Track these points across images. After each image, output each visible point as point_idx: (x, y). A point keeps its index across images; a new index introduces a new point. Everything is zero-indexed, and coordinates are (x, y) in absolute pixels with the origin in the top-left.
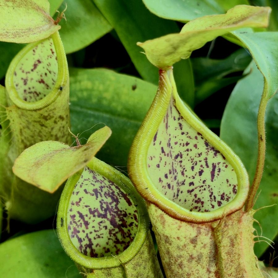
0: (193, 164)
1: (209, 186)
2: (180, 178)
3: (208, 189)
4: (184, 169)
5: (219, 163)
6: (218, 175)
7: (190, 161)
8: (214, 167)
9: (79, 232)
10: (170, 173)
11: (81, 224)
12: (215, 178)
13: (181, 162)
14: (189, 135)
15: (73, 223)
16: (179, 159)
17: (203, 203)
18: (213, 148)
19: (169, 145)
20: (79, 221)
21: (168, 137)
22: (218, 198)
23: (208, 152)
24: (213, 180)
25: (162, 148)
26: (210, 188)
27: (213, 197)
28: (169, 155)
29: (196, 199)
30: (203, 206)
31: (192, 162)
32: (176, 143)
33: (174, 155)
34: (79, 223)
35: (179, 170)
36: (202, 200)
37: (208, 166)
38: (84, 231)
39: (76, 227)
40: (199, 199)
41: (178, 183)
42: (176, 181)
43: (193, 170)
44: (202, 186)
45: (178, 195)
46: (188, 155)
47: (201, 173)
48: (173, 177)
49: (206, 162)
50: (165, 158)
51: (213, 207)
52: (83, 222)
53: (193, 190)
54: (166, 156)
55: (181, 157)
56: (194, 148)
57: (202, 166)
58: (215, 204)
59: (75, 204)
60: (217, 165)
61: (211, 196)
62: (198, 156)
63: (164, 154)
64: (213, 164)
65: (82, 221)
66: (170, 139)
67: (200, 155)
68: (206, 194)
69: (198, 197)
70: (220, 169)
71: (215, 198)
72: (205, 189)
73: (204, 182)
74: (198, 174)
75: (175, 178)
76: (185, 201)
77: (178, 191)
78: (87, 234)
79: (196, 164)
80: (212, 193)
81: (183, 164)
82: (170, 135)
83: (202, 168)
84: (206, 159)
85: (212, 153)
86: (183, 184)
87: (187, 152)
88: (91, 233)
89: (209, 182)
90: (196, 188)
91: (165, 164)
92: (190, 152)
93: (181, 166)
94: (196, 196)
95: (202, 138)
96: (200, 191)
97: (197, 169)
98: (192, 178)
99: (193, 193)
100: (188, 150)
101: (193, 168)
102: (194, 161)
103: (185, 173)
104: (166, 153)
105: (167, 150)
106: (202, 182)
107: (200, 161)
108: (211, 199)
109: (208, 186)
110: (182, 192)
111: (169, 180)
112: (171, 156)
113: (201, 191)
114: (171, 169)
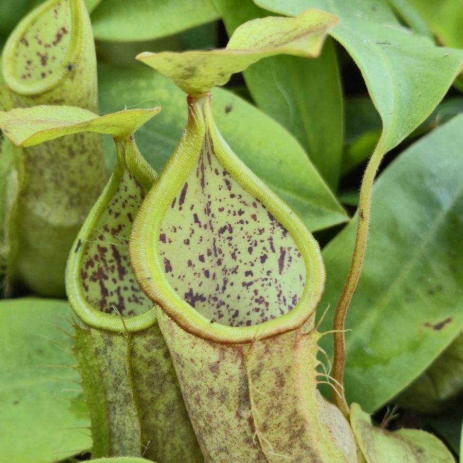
0: (251, 244)
1: (276, 280)
2: (228, 262)
3: (275, 285)
4: (236, 250)
5: (289, 249)
6: (289, 266)
7: (246, 239)
8: (283, 253)
10: (209, 254)
12: (285, 270)
13: (230, 238)
14: (243, 199)
16: (227, 234)
17: (267, 304)
18: (280, 225)
19: (208, 211)
21: (207, 200)
22: (289, 302)
23: (274, 228)
24: (282, 272)
25: (195, 216)
26: (278, 283)
27: (282, 298)
28: (209, 227)
29: (258, 297)
30: (267, 310)
31: (249, 241)
32: (221, 210)
33: (217, 228)
35: (227, 250)
36: (267, 300)
37: (274, 251)
40: (261, 297)
41: (225, 270)
42: (221, 267)
43: (251, 254)
44: (266, 279)
45: (224, 288)
46: (242, 229)
47: (263, 259)
48: (216, 260)
49: (271, 244)
50: (199, 232)
51: (282, 312)
53: (251, 284)
54: (203, 228)
55: (231, 231)
56: (253, 220)
57: (264, 249)
58: (285, 309)
60: (287, 251)
61: (279, 296)
62: (258, 232)
63: (197, 224)
64: (281, 248)
66: (210, 203)
67: (261, 231)
68: (273, 292)
69: (260, 294)
70: (291, 258)
71: (285, 300)
72: (270, 284)
73: (269, 273)
74: (259, 260)
75: (219, 262)
76: (239, 298)
77: (225, 282)
79: (256, 245)
80: (281, 292)
81: (233, 242)
82: (209, 197)
83: (265, 252)
84: (271, 239)
85: (279, 231)
86: (235, 271)
87: (240, 225)
89: (275, 274)
90: (256, 281)
91: (201, 241)
92: (245, 226)
93: (230, 245)
94: (256, 292)
95: (264, 207)
96: (263, 285)
97: (258, 252)
98: (249, 264)
99: (252, 288)
100: (241, 222)
101: (250, 250)
102: (252, 239)
103: (238, 257)
104: (203, 224)
105: (203, 219)
106: (265, 272)
107: (262, 241)
108: (280, 300)
109: (274, 281)
110: (232, 284)
111: (207, 265)
112: (212, 228)
113: (265, 286)
114: (211, 248)
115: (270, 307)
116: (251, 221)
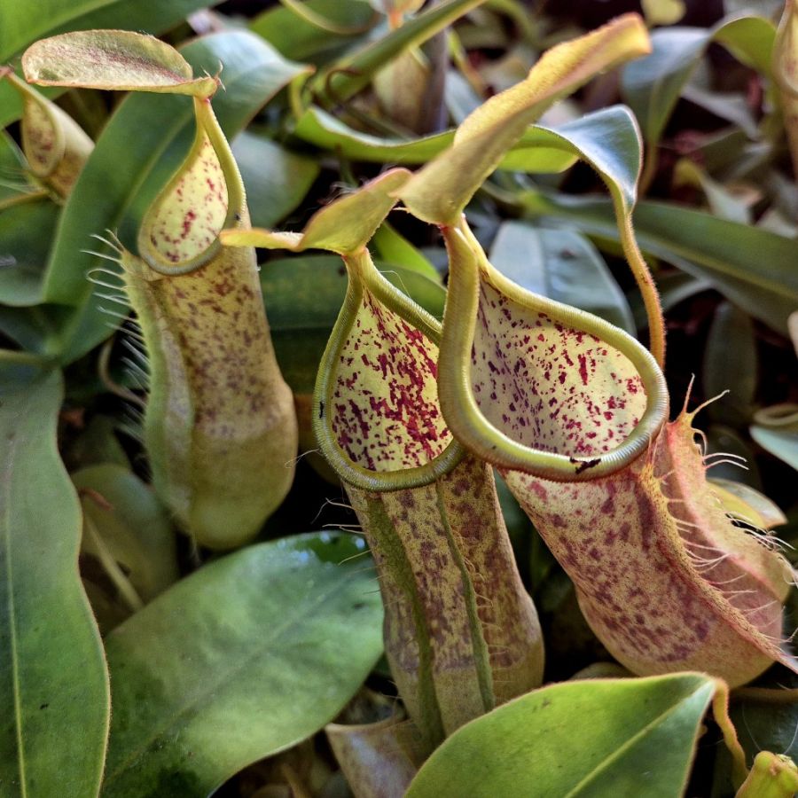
0: (546, 369)
1: (582, 394)
2: (533, 401)
3: (583, 399)
4: (534, 383)
5: (589, 352)
6: (593, 371)
7: (540, 365)
8: (582, 360)
9: (351, 441)
10: (516, 399)
11: (355, 425)
12: (589, 378)
13: (526, 373)
14: (525, 323)
15: (340, 421)
16: (522, 370)
17: (579, 424)
18: (572, 331)
19: (499, 353)
20: (352, 419)
21: (492, 341)
22: (604, 408)
23: (566, 339)
24: (587, 382)
25: (490, 364)
26: (585, 396)
27: (593, 410)
28: (506, 371)
29: (568, 422)
30: (581, 430)
31: (543, 366)
32: (509, 346)
33: (512, 367)
34: (351, 424)
35: (527, 387)
36: (577, 420)
37: (571, 364)
38: (359, 442)
39: (347, 430)
40: (571, 420)
41: (533, 411)
42: (529, 409)
43: (548, 379)
44: (571, 398)
45: (539, 430)
46: (533, 357)
47: (562, 378)
48: (523, 403)
49: (567, 357)
50: (500, 379)
51: (598, 424)
52: (358, 424)
53: (558, 411)
54: (501, 374)
55: (524, 366)
56: (540, 341)
57: (560, 366)
58: (601, 418)
59: (345, 384)
60: (587, 356)
61: (589, 409)
62: (550, 352)
63: (495, 372)
64: (579, 356)
65: (356, 421)
66: (497, 342)
67: (552, 350)
68: (581, 408)
69: (569, 417)
70: (593, 361)
71: (597, 409)
72: (576, 402)
73: (572, 390)
74: (558, 383)
75: (527, 405)
76: (552, 433)
77: (537, 422)
78: (366, 449)
79: (551, 367)
80: (591, 403)
81: (529, 376)
82: (495, 336)
83: (562, 370)
84: (565, 352)
85: (572, 339)
86: (540, 407)
87: (531, 353)
88: (373, 447)
89: (580, 388)
90: (562, 406)
91: (505, 388)
92: (535, 352)
93: (528, 380)
94: (565, 418)
95: (549, 320)
96: (569, 407)
97: (555, 374)
98: (550, 392)
99: (560, 415)
100: (530, 350)
101: (547, 376)
102: (546, 363)
103: (539, 389)
104: (500, 370)
105: (498, 365)
106: (568, 392)
107: (556, 360)
108: (591, 413)
109: (580, 395)
110: (543, 422)
111: (518, 413)
112: (509, 370)
113: (572, 407)
114: (516, 392)
115: (583, 426)
116: (539, 343)
